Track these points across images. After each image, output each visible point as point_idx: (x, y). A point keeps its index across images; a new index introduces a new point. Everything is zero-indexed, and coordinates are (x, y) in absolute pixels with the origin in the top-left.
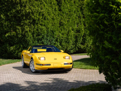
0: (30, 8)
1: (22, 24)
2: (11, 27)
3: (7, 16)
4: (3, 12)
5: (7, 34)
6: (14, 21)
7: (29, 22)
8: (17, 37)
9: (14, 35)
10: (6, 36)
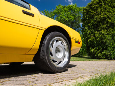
0: (106, 14)
1: (99, 29)
2: (91, 34)
3: (89, 27)
4: (87, 25)
5: (89, 40)
6: (93, 29)
7: (107, 26)
8: (96, 41)
9: (93, 39)
10: (88, 41)
